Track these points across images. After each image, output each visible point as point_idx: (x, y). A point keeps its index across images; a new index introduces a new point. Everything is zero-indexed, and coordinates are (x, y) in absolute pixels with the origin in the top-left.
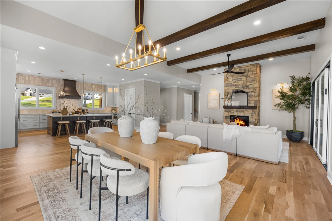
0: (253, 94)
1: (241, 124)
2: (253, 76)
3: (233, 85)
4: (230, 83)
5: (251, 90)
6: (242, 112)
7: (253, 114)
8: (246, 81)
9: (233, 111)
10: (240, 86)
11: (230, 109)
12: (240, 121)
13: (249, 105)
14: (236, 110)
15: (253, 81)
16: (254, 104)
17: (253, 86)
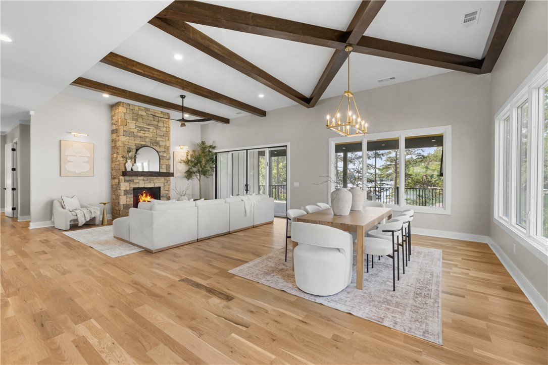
0: (165, 155)
2: (164, 129)
3: (137, 136)
4: (131, 130)
5: (162, 149)
6: (152, 182)
7: (165, 184)
8: (156, 134)
9: (138, 181)
10: (147, 140)
11: (133, 178)
12: (146, 196)
13: (162, 171)
14: (142, 178)
15: (164, 137)
16: (167, 170)
17: (164, 144)
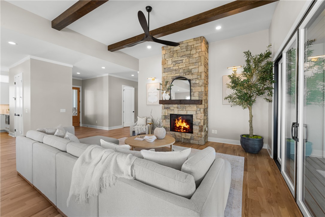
0: (197, 82)
1: (184, 127)
2: (197, 55)
3: (173, 70)
4: (169, 66)
5: (195, 76)
6: (184, 109)
7: (198, 112)
8: (188, 63)
9: (173, 108)
10: (181, 71)
11: (170, 105)
12: (182, 122)
13: (193, 98)
14: (176, 106)
15: (197, 64)
16: (199, 97)
17: (197, 71)
